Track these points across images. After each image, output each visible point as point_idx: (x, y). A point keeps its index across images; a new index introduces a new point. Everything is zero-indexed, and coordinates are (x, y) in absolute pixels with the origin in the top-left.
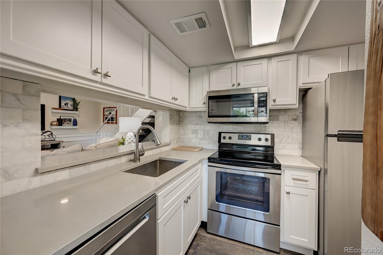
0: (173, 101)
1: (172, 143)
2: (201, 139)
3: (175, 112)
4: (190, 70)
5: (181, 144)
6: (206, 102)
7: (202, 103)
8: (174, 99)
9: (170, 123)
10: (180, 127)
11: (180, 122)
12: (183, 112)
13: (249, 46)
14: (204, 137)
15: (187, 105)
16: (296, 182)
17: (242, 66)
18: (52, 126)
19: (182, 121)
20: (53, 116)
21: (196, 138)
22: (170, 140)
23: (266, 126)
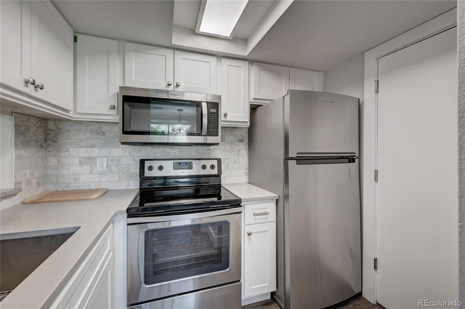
0: (30, 90)
1: (23, 189)
2: (102, 174)
3: (33, 121)
4: (76, 36)
5: (52, 188)
6: (116, 106)
7: (108, 106)
8: (32, 84)
10: (49, 152)
11: (46, 141)
12: (56, 122)
13: (194, 31)
14: (109, 169)
15: (69, 106)
16: (257, 217)
17: (182, 58)
19: (54, 140)
21: (91, 173)
22: (16, 184)
23: (210, 149)
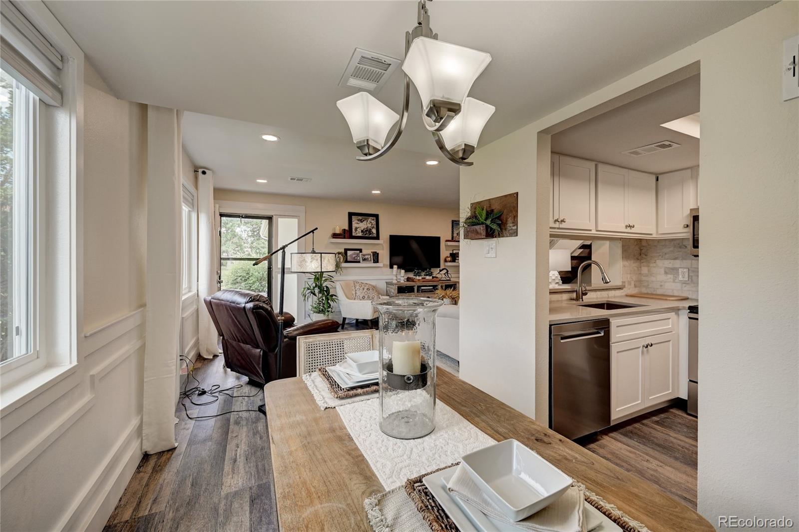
0: (628, 230)
1: (626, 286)
2: (685, 283)
4: (659, 178)
5: (644, 290)
6: (689, 225)
7: (682, 226)
8: (628, 227)
9: (622, 258)
10: (643, 263)
11: (640, 255)
14: (690, 280)
15: (653, 232)
18: (446, 263)
19: (646, 254)
20: (446, 250)
21: (674, 281)
22: (622, 282)
